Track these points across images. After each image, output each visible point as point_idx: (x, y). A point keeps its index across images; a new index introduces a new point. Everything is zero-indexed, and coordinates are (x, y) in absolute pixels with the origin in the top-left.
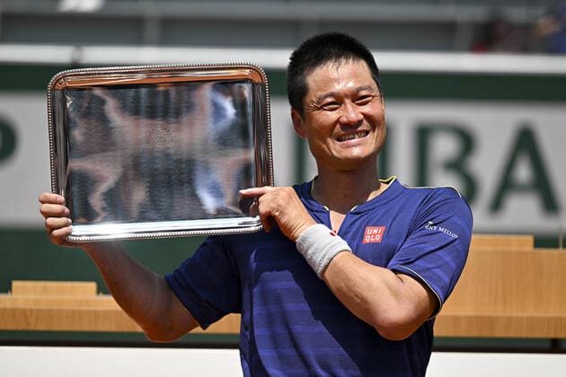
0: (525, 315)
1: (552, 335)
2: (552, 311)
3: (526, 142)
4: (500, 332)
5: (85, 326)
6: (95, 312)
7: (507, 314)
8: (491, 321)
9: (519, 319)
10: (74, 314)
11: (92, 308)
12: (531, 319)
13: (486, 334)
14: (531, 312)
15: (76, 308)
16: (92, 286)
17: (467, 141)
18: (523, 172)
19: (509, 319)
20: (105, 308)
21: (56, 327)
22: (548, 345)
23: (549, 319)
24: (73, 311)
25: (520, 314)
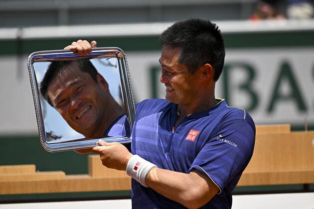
0: (288, 171)
1: (304, 182)
2: (303, 168)
3: (286, 71)
4: (273, 182)
5: (30, 191)
6: (36, 182)
7: (276, 171)
8: (268, 175)
9: (284, 173)
10: (23, 184)
11: (34, 180)
12: (291, 173)
13: (265, 183)
14: (290, 169)
15: (23, 180)
16: (33, 167)
17: (251, 72)
18: (285, 88)
19: (278, 174)
20: (41, 179)
21: (12, 192)
22: (302, 188)
23: (301, 173)
24: (22, 182)
25: (284, 171)
